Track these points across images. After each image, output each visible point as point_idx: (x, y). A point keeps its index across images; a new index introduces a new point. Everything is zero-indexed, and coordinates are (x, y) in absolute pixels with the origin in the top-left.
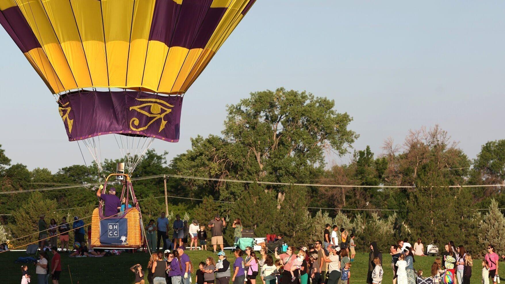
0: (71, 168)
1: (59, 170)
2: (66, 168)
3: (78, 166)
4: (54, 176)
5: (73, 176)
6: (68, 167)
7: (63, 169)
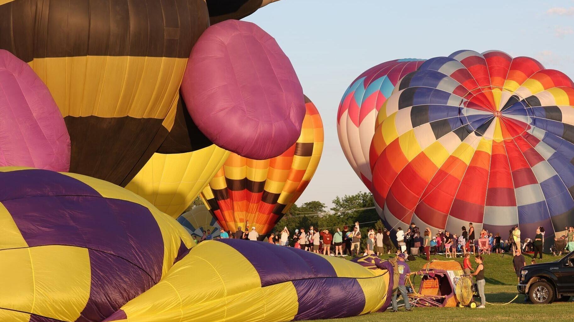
0: (310, 203)
1: (302, 205)
2: (307, 203)
3: (315, 202)
4: (299, 208)
5: (311, 208)
6: (308, 203)
7: (305, 204)
